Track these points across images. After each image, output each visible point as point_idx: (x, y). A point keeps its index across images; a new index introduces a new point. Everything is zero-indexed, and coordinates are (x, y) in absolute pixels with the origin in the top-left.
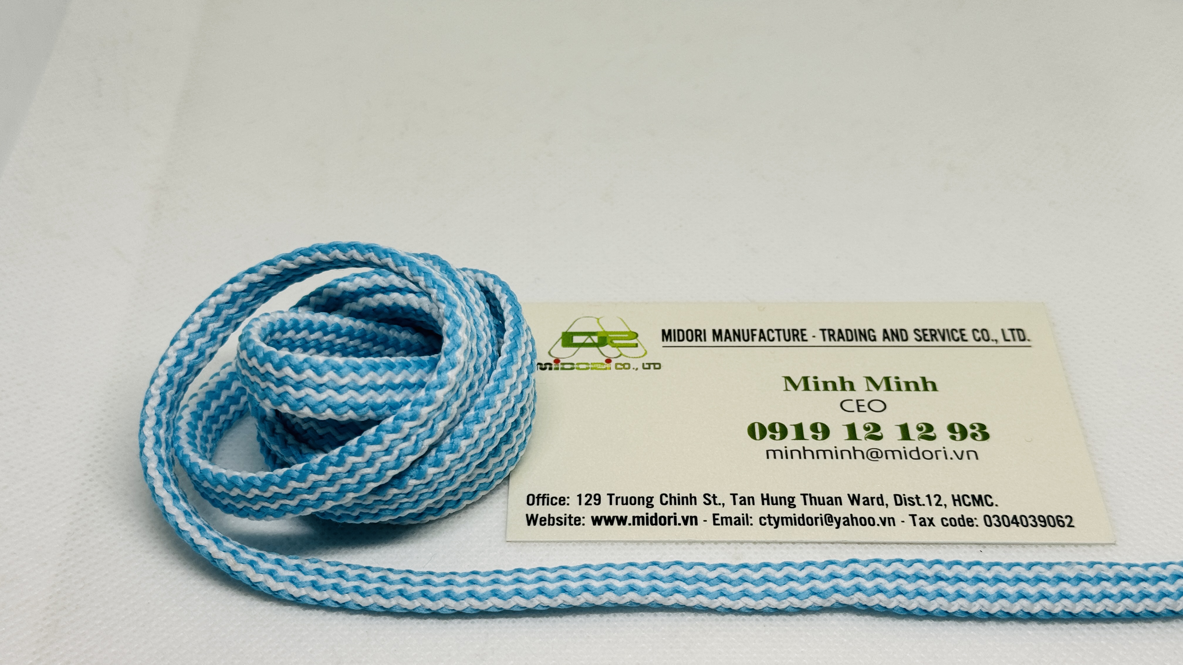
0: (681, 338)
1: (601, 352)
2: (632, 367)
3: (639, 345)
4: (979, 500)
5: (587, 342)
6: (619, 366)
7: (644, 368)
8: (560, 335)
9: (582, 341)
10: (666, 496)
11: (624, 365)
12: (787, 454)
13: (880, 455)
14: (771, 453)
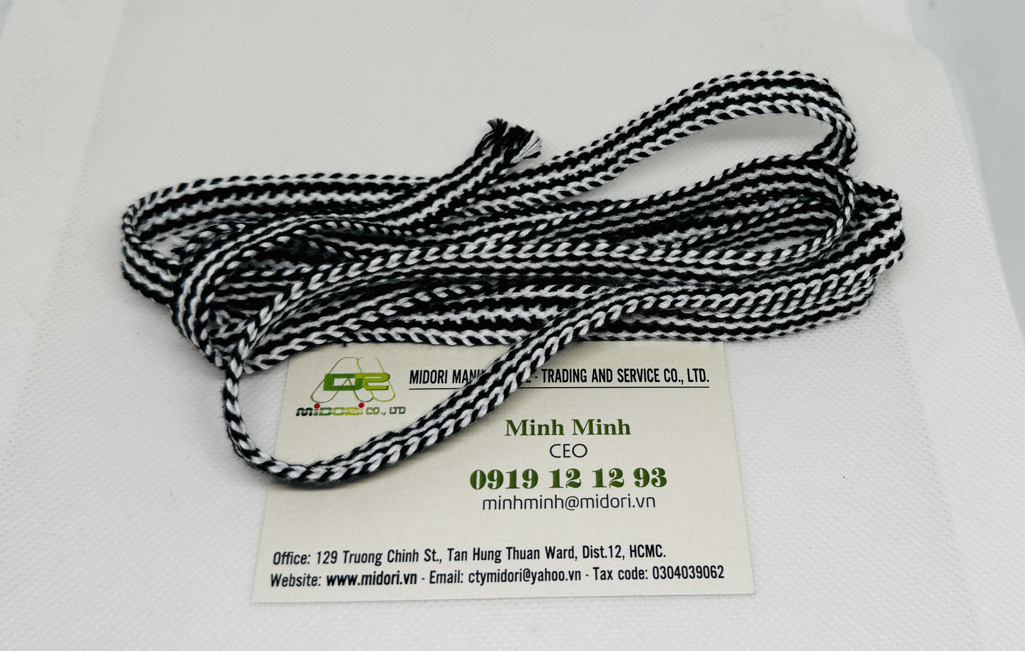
0: (426, 380)
1: (356, 395)
2: (380, 412)
3: (390, 387)
4: (651, 551)
5: (346, 384)
6: (370, 411)
7: (391, 413)
8: (323, 377)
9: (341, 384)
10: (393, 553)
11: (374, 409)
12: (499, 504)
13: (576, 505)
14: (488, 503)
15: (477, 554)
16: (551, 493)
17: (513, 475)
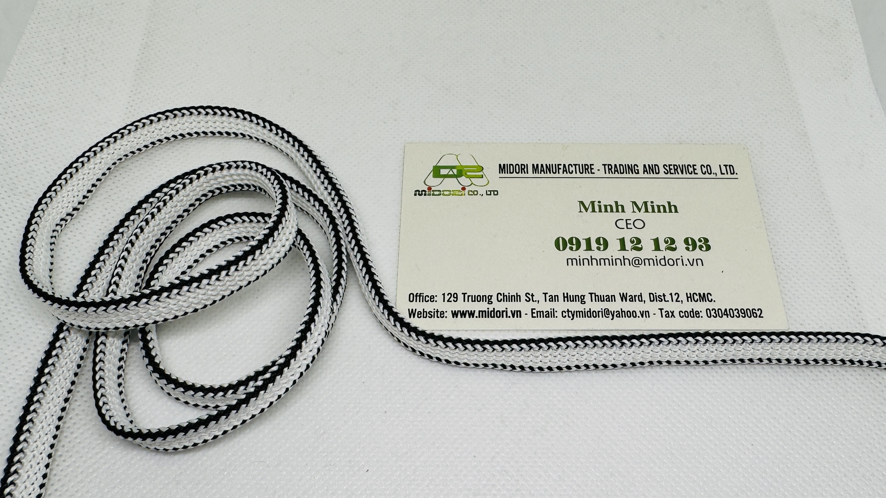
0: (512, 171)
1: (458, 181)
2: (479, 194)
3: (484, 176)
4: (703, 297)
5: (450, 174)
6: (471, 193)
7: (487, 194)
8: (432, 168)
9: (446, 173)
10: (501, 295)
11: (473, 192)
12: (580, 262)
13: (640, 263)
14: (570, 261)
15: (567, 297)
16: (620, 255)
17: (588, 241)
